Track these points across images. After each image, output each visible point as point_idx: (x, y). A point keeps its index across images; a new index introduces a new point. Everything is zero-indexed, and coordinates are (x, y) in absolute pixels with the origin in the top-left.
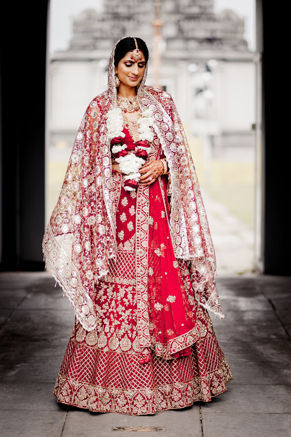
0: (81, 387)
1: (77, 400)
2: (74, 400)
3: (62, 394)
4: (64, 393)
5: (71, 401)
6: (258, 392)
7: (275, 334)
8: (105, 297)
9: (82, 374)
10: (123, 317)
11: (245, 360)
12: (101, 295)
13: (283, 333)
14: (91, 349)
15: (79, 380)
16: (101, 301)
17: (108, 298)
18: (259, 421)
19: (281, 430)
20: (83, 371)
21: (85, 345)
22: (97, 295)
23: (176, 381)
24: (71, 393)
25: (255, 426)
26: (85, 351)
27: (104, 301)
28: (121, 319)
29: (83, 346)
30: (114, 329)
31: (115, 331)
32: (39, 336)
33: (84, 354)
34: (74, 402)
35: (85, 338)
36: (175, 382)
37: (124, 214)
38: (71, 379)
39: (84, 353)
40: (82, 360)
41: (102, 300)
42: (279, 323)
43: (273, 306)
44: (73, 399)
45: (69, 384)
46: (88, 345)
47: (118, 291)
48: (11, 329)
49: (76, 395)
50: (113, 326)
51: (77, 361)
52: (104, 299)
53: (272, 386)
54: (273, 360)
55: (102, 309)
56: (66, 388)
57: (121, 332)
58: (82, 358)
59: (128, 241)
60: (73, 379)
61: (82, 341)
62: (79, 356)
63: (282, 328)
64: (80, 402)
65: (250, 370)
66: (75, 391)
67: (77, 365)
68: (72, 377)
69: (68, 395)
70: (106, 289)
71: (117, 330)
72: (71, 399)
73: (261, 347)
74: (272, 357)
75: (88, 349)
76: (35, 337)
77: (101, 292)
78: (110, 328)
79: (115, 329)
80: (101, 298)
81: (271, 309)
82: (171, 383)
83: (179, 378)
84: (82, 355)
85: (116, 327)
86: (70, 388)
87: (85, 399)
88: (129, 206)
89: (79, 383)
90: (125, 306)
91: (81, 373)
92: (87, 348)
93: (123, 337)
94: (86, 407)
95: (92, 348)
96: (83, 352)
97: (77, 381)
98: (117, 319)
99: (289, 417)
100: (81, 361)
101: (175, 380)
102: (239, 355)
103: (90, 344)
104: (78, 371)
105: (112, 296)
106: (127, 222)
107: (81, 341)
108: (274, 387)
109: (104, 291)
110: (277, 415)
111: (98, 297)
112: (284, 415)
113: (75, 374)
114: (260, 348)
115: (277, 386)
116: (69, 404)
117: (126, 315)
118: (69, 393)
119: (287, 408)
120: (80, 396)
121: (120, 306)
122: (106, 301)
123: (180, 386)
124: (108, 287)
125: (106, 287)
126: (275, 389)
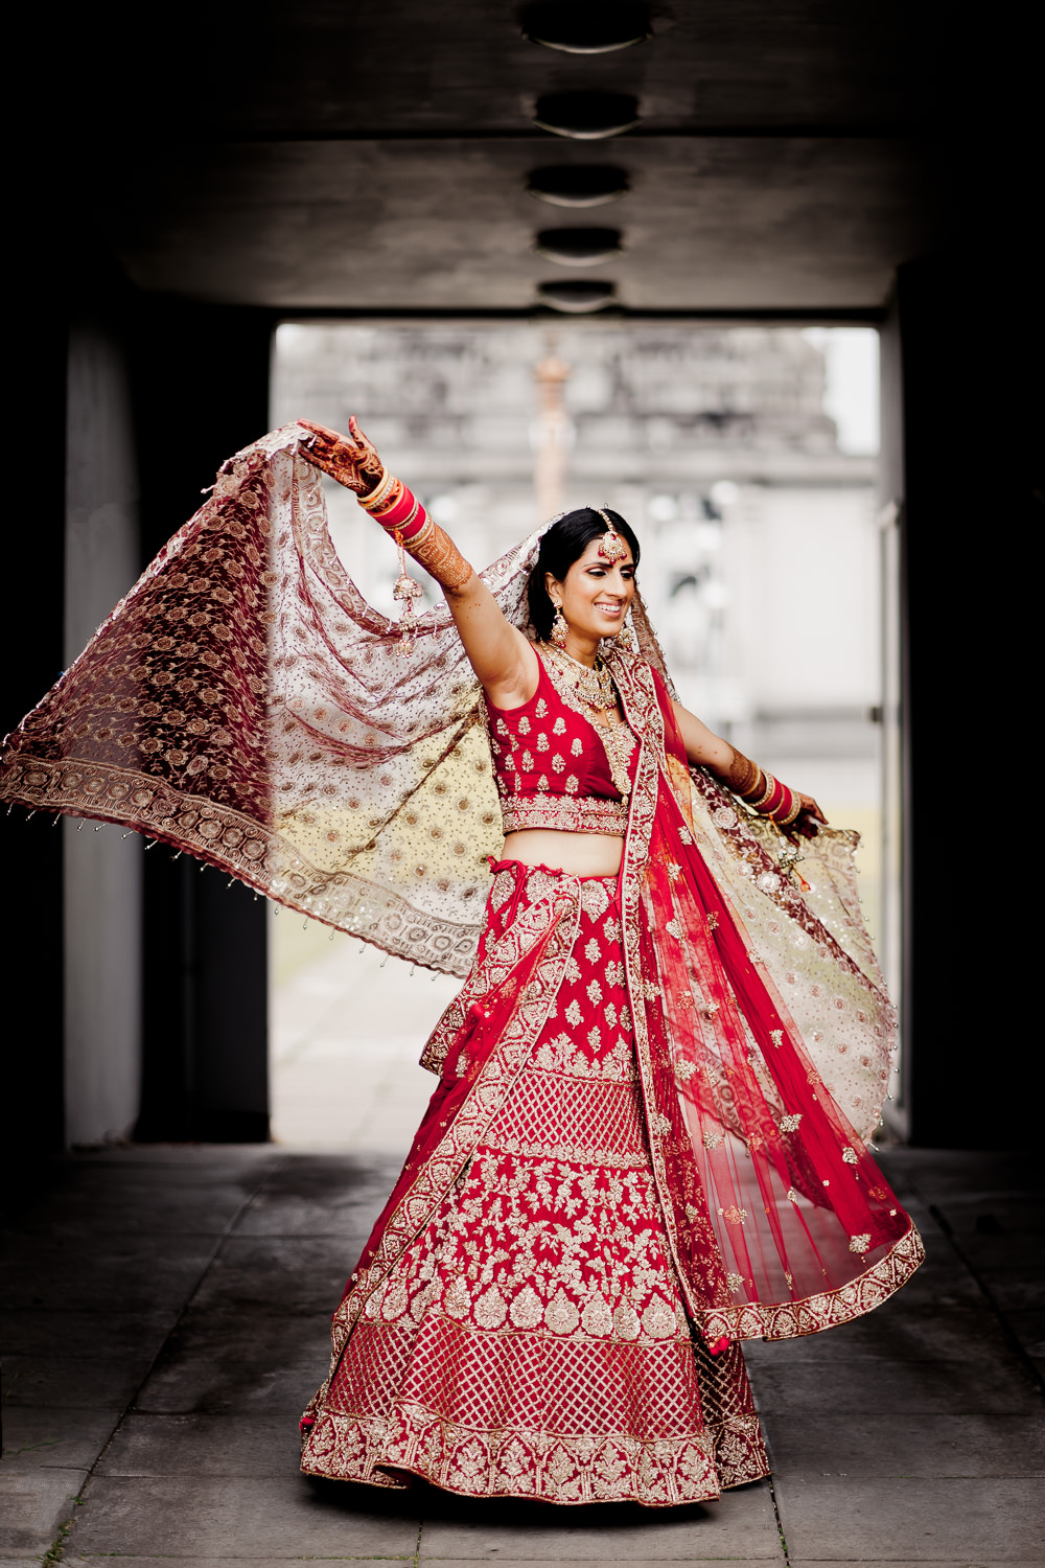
0: (555, 1449)
1: (550, 1484)
2: (544, 1483)
3: (507, 1474)
4: (514, 1469)
5: (534, 1486)
6: (914, 1431)
7: (951, 1295)
8: (578, 1202)
9: (553, 1414)
10: (633, 1254)
11: (877, 1358)
12: (565, 1199)
13: (975, 1291)
14: (565, 1343)
15: (546, 1429)
16: (567, 1214)
17: (585, 1203)
18: (921, 1496)
19: (975, 1514)
20: (554, 1404)
21: (548, 1334)
22: (554, 1200)
23: (728, 1414)
24: (532, 1465)
25: (909, 1505)
26: (548, 1350)
27: (575, 1213)
28: (514, 1247)
29: (541, 1339)
30: (618, 1285)
31: (622, 1291)
32: (312, 1303)
33: (547, 1358)
34: (543, 1489)
35: (543, 1315)
36: (727, 1417)
37: (595, 982)
38: (526, 1429)
39: (549, 1354)
40: (545, 1375)
41: (570, 1211)
42: (963, 1267)
43: (944, 1224)
44: (538, 1482)
45: (521, 1442)
46: (555, 1334)
47: (511, 1175)
48: (228, 1286)
49: (546, 1469)
50: (614, 1280)
51: (534, 1380)
52: (576, 1209)
53: (951, 1418)
54: (949, 1357)
55: (575, 1233)
56: (515, 1453)
57: (639, 1293)
58: (544, 1369)
59: (610, 1054)
60: (530, 1428)
61: (538, 1325)
62: (537, 1366)
63: (971, 1280)
64: (559, 1488)
65: (889, 1382)
66: (541, 1458)
67: (535, 1390)
68: (528, 1424)
69: (525, 1472)
70: (575, 1182)
71: (627, 1288)
72: (533, 1481)
73: (917, 1326)
74: (946, 1349)
75: (556, 1344)
76: (301, 1307)
77: (564, 1191)
78: (610, 1283)
79: (622, 1285)
80: (565, 1205)
81: (938, 1231)
82: (717, 1420)
83: (738, 1405)
84: (544, 1362)
85: (622, 1279)
86: (528, 1453)
87: (570, 1479)
88: (602, 963)
89: (549, 1435)
90: (629, 1224)
91: (549, 1411)
92: (553, 1342)
93: (645, 1304)
94: (577, 1499)
95: (566, 1339)
96: (544, 1355)
97: (543, 1431)
98: (620, 1259)
99: (996, 1485)
100: (543, 1379)
101: (726, 1411)
102: (858, 1345)
103: (559, 1331)
104: (540, 1406)
105: (597, 1200)
106: (604, 1004)
107: (535, 1325)
108: (956, 1419)
109: (571, 1188)
110: (966, 1481)
111: (559, 1204)
112: (985, 1482)
113: (534, 1414)
114: (913, 1329)
115: (964, 1418)
116: (530, 1496)
117: (638, 1247)
118: (526, 1466)
119: (990, 1467)
120: (556, 1473)
121: (620, 1225)
122: (581, 1212)
123: (742, 1424)
124: (579, 1175)
125: (574, 1175)
126: (958, 1424)
